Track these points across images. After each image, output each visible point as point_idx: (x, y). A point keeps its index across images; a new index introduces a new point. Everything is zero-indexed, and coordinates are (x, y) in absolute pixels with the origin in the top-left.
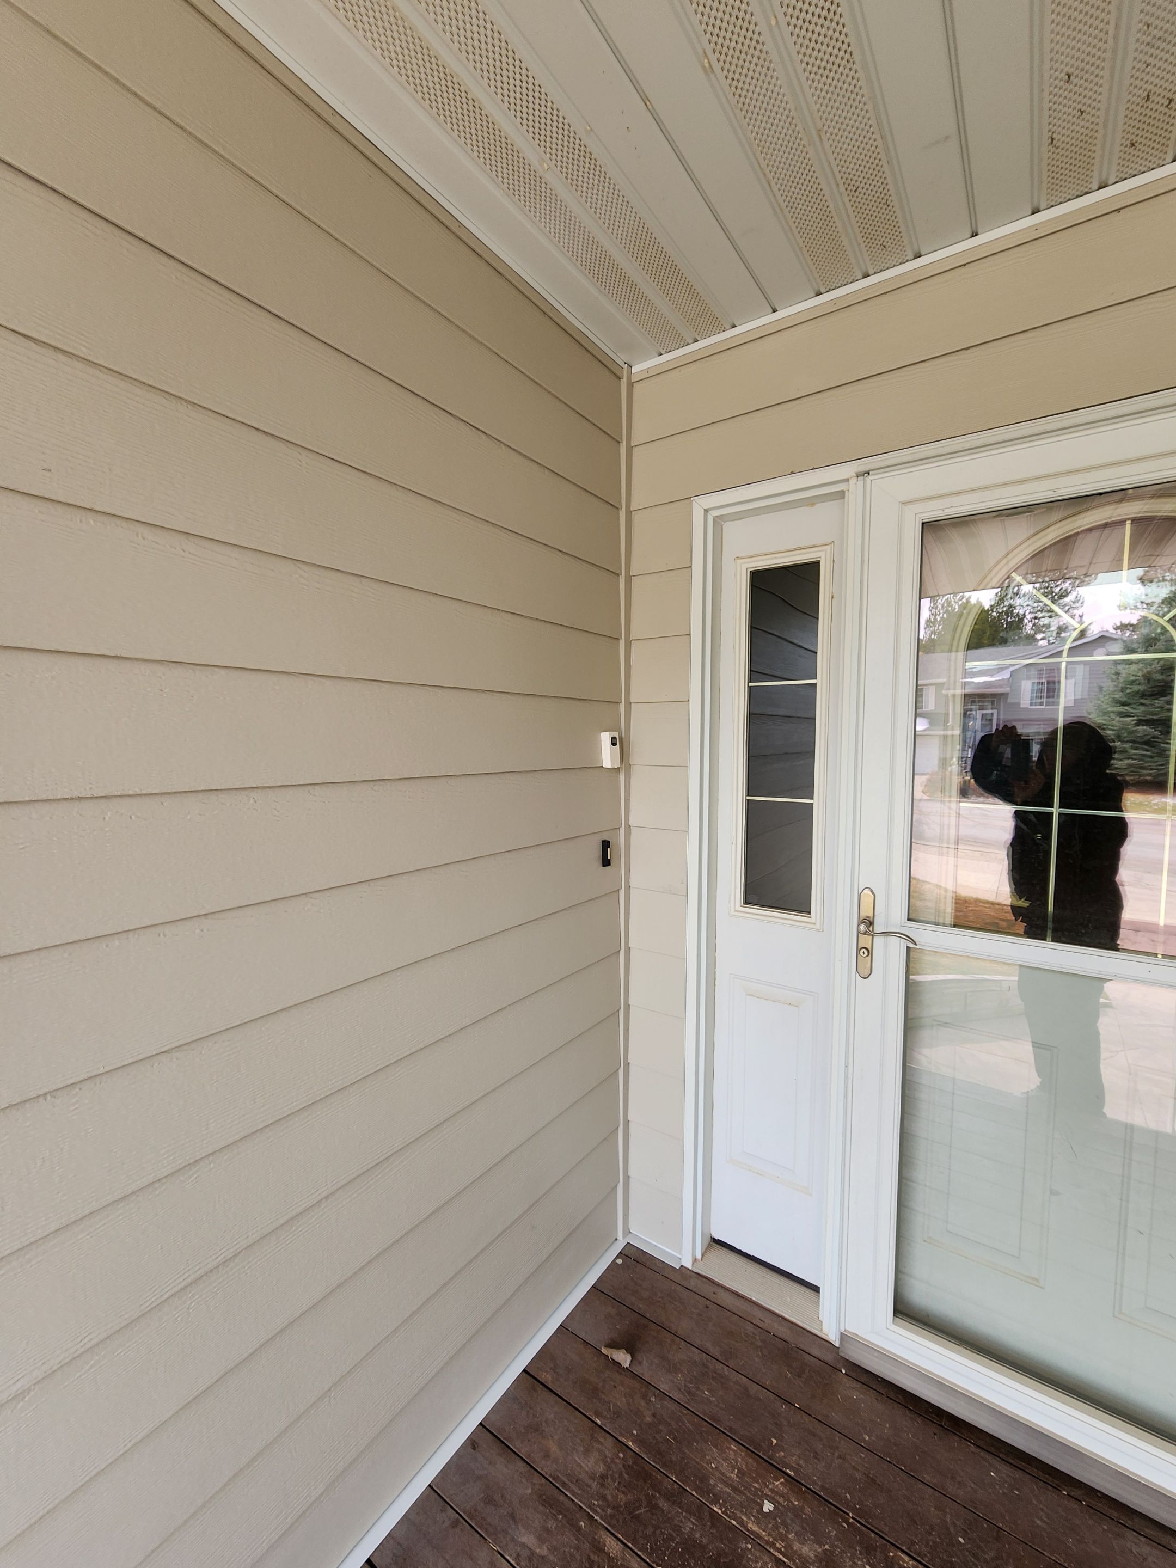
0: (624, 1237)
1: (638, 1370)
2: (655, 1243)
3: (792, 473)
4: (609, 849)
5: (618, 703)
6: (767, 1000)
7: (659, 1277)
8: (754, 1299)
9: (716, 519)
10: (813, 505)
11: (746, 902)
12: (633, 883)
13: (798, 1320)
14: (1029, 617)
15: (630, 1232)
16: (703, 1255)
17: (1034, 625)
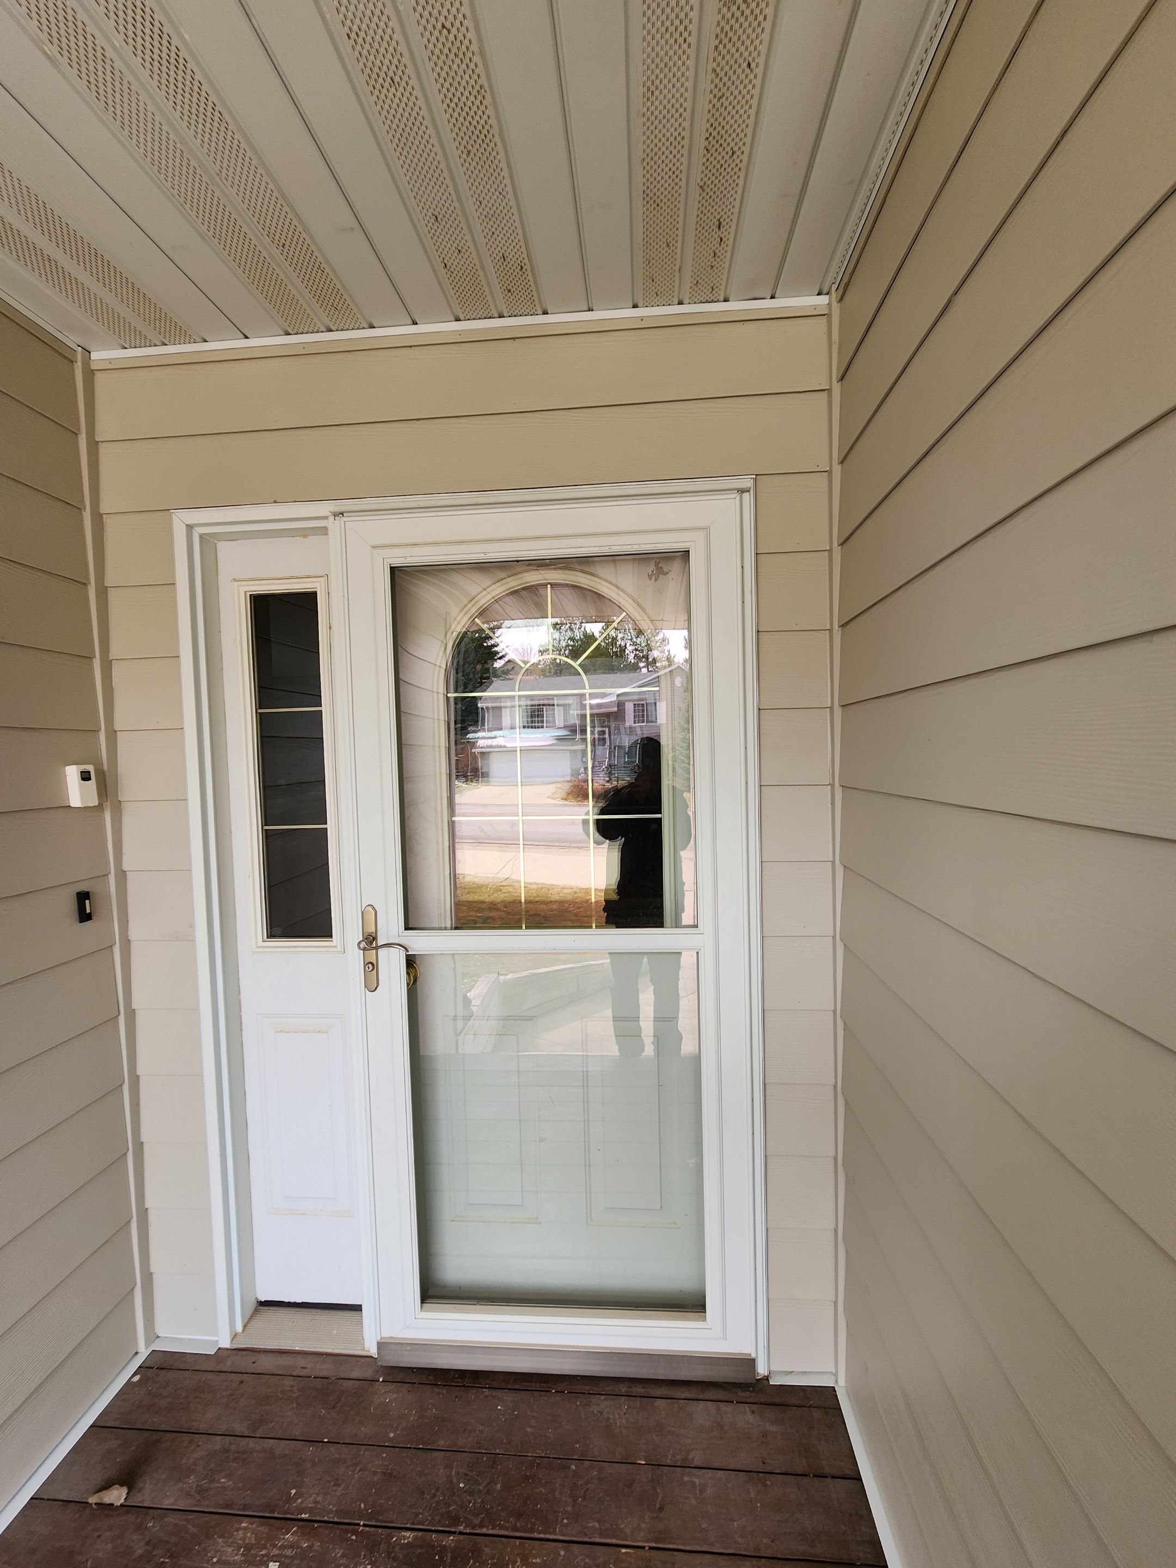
0: (147, 1347)
1: (137, 1500)
2: (188, 1337)
3: (275, 502)
4: (87, 902)
5: (97, 731)
6: (295, 1033)
7: (187, 1374)
8: (297, 1349)
9: (204, 536)
10: (305, 536)
11: (271, 935)
12: (133, 934)
13: (341, 1349)
14: (630, 648)
15: (158, 1337)
16: (245, 1326)
17: (636, 655)
